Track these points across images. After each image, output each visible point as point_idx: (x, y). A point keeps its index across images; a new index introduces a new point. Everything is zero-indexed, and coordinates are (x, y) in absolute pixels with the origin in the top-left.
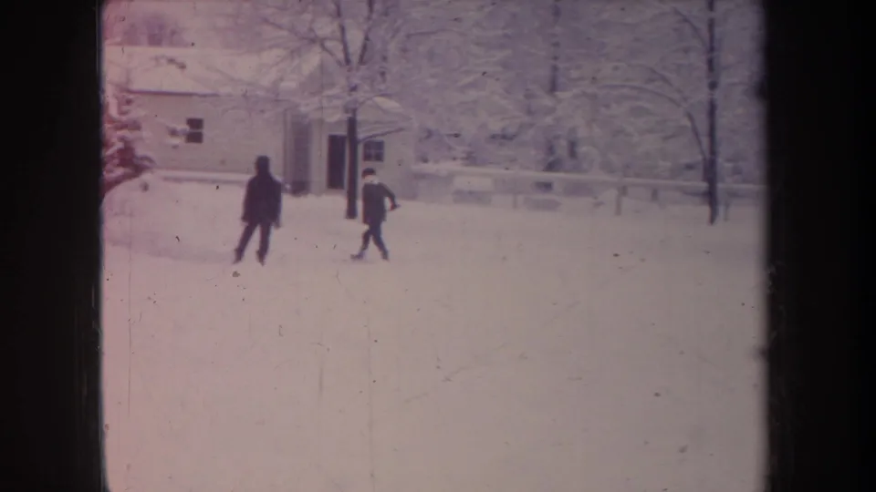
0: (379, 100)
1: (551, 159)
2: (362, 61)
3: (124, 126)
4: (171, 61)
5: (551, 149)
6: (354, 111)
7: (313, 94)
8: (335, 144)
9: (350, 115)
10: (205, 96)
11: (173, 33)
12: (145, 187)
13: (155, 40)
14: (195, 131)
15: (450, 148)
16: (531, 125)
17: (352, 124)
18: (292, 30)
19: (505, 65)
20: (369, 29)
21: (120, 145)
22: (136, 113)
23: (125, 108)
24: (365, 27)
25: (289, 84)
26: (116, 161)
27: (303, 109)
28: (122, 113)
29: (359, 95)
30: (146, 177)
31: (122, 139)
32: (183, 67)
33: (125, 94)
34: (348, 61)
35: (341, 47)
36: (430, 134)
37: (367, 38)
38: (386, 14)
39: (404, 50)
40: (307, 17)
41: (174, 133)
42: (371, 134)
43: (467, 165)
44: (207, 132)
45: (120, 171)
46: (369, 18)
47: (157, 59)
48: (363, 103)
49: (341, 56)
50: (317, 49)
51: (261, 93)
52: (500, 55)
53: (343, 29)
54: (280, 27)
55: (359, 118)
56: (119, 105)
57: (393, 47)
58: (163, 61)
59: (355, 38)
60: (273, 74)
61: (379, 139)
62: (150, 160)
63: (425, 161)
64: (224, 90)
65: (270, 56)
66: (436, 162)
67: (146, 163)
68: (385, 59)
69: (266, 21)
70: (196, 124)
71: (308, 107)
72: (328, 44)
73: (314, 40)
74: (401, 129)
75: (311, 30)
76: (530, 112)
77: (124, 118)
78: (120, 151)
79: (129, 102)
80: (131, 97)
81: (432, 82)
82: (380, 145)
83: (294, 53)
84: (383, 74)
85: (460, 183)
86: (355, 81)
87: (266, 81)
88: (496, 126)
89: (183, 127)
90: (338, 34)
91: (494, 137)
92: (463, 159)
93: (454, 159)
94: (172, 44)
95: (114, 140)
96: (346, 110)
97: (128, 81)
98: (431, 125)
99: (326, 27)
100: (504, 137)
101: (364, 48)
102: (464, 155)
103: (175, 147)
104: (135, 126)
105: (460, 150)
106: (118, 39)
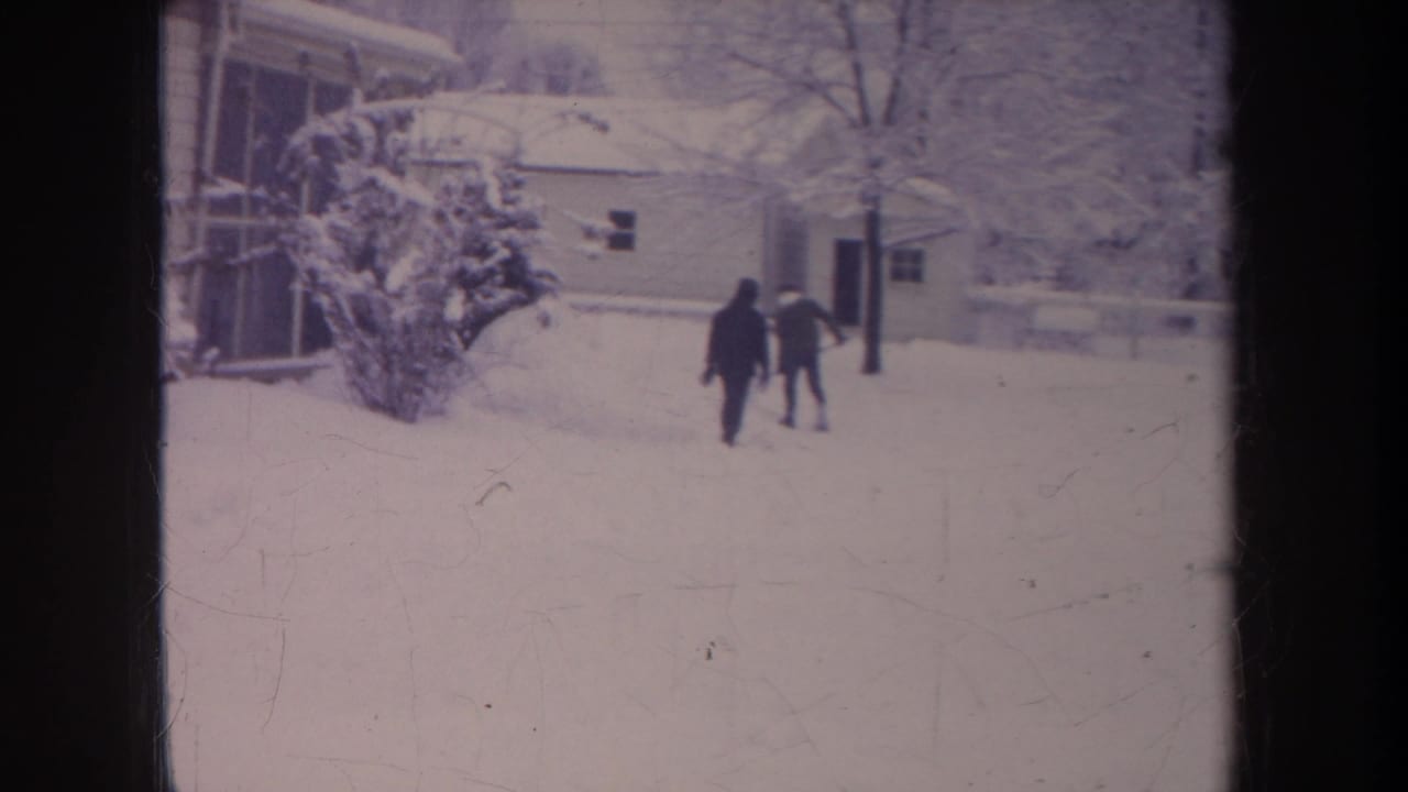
0: (918, 184)
1: (1192, 279)
2: (889, 119)
3: (508, 223)
4: (585, 118)
5: (1192, 265)
6: (875, 200)
7: (813, 173)
8: (846, 253)
9: (869, 207)
10: (638, 175)
11: (586, 74)
12: (545, 321)
13: (556, 86)
14: (622, 232)
15: (1029, 261)
16: (1160, 225)
17: (873, 221)
18: (777, 70)
19: (1117, 126)
20: (901, 69)
21: (504, 253)
22: (529, 201)
23: (513, 193)
24: (893, 66)
25: (774, 157)
26: (499, 278)
27: (795, 198)
28: (506, 202)
29: (887, 175)
30: (546, 304)
31: (507, 244)
32: (603, 128)
33: (512, 171)
34: (866, 119)
35: (853, 96)
36: (995, 239)
37: (897, 83)
38: (925, 45)
39: (957, 103)
40: (800, 49)
41: (590, 234)
42: (904, 237)
43: (1058, 289)
44: (642, 232)
45: (504, 295)
46: (900, 52)
47: (563, 115)
48: (890, 190)
49: (854, 112)
50: (817, 101)
51: (725, 170)
52: (1112, 111)
53: (858, 70)
54: (757, 65)
55: (887, 210)
56: (504, 188)
57: (938, 101)
58: (572, 119)
59: (878, 84)
60: (749, 140)
61: (917, 246)
62: (552, 277)
63: (989, 281)
64: (668, 166)
65: (740, 112)
66: (1008, 284)
67: (546, 282)
68: (923, 115)
69: (734, 56)
70: (624, 219)
71: (802, 193)
72: (836, 93)
73: (812, 87)
74: (949, 232)
75: (808, 70)
76: (1158, 202)
77: (510, 210)
78: (506, 263)
79: (518, 184)
80: (520, 176)
81: (1001, 154)
82: (917, 257)
83: (782, 106)
84: (921, 141)
85: (1046, 318)
86: (877, 151)
87: (734, 152)
88: (1105, 225)
89: (605, 225)
90: (850, 78)
91: (1100, 243)
92: (1049, 278)
93: (1036, 279)
94: (583, 91)
95: (496, 244)
96: (864, 198)
97: (518, 151)
98: (1000, 223)
99: (832, 66)
100: (1117, 245)
101: (893, 100)
102: (1052, 273)
103: (593, 257)
104: (528, 223)
105: (1046, 266)
106: (501, 84)
